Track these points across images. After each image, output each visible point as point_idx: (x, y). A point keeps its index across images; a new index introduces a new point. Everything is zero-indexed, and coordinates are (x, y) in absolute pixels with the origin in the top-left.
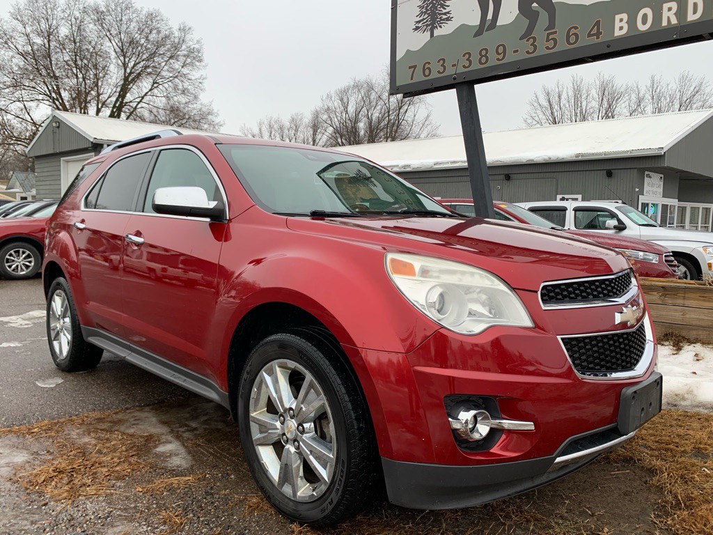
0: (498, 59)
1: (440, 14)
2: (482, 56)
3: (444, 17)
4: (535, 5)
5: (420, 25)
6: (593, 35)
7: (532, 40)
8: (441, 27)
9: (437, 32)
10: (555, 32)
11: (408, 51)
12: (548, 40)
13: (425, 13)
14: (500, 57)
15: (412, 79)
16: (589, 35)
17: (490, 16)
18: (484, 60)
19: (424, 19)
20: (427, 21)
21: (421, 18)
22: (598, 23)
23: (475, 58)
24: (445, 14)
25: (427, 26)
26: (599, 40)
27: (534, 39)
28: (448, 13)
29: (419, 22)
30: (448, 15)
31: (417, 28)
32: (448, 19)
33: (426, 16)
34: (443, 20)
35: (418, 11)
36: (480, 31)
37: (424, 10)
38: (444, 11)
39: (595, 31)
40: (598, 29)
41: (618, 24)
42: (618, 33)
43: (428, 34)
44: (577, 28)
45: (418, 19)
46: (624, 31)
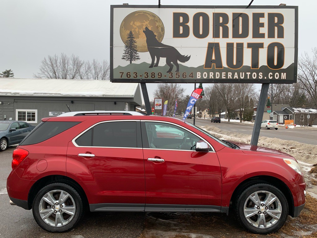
0: (159, 77)
1: (134, 56)
2: (152, 75)
3: (136, 57)
4: (172, 62)
5: (125, 57)
6: (191, 76)
7: (171, 74)
8: (135, 60)
9: (133, 62)
10: (179, 73)
11: (119, 66)
12: (176, 75)
13: (127, 54)
14: (160, 77)
15: (121, 77)
16: (190, 76)
17: (155, 62)
18: (153, 76)
19: (127, 56)
20: (128, 57)
21: (126, 55)
22: (192, 73)
23: (150, 75)
24: (137, 56)
25: (129, 59)
26: (193, 78)
27: (172, 74)
28: (138, 56)
29: (125, 56)
30: (138, 57)
31: (123, 58)
32: (138, 58)
33: (128, 55)
34: (136, 58)
35: (124, 52)
36: (152, 66)
37: (127, 52)
38: (136, 55)
39: (191, 75)
40: (192, 75)
41: (198, 75)
42: (198, 78)
43: (129, 62)
44: (186, 73)
45: (124, 55)
46: (200, 77)
